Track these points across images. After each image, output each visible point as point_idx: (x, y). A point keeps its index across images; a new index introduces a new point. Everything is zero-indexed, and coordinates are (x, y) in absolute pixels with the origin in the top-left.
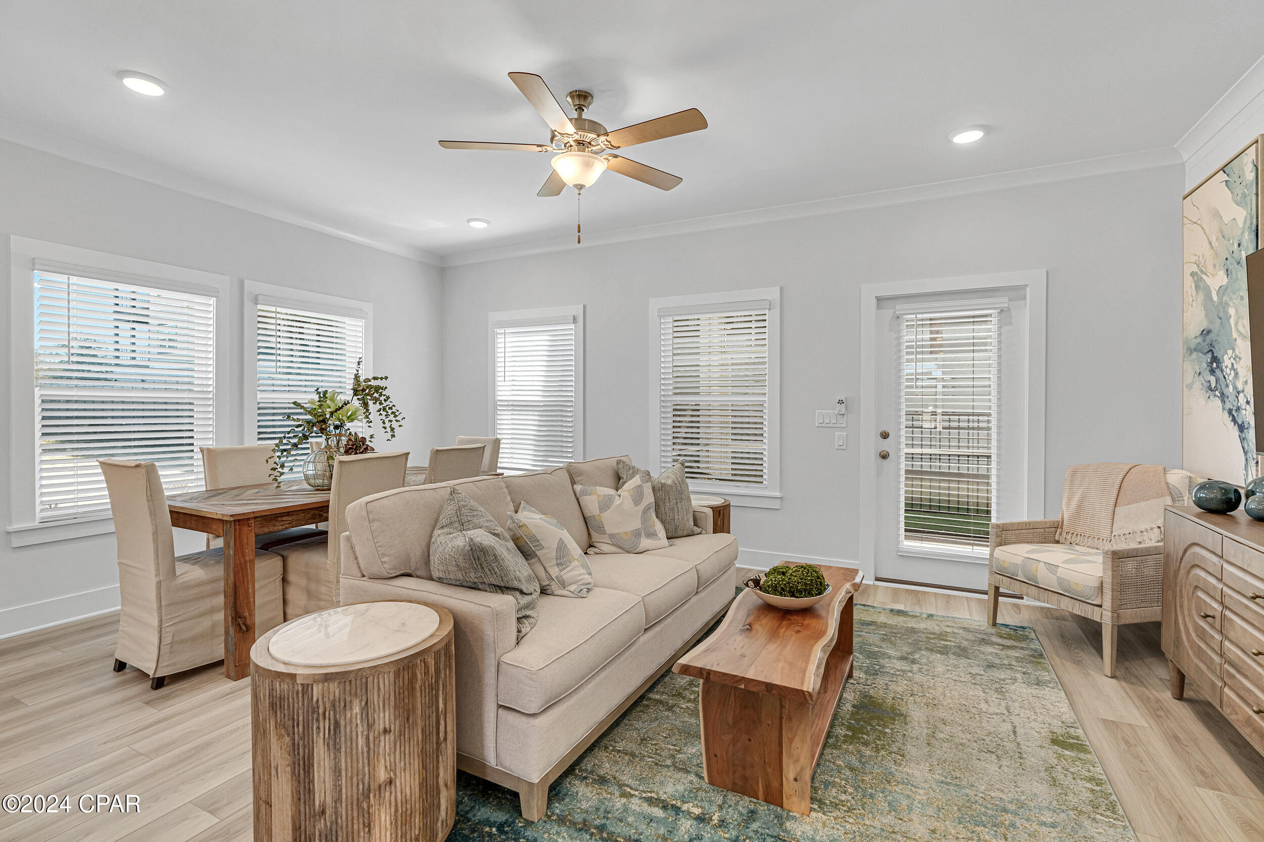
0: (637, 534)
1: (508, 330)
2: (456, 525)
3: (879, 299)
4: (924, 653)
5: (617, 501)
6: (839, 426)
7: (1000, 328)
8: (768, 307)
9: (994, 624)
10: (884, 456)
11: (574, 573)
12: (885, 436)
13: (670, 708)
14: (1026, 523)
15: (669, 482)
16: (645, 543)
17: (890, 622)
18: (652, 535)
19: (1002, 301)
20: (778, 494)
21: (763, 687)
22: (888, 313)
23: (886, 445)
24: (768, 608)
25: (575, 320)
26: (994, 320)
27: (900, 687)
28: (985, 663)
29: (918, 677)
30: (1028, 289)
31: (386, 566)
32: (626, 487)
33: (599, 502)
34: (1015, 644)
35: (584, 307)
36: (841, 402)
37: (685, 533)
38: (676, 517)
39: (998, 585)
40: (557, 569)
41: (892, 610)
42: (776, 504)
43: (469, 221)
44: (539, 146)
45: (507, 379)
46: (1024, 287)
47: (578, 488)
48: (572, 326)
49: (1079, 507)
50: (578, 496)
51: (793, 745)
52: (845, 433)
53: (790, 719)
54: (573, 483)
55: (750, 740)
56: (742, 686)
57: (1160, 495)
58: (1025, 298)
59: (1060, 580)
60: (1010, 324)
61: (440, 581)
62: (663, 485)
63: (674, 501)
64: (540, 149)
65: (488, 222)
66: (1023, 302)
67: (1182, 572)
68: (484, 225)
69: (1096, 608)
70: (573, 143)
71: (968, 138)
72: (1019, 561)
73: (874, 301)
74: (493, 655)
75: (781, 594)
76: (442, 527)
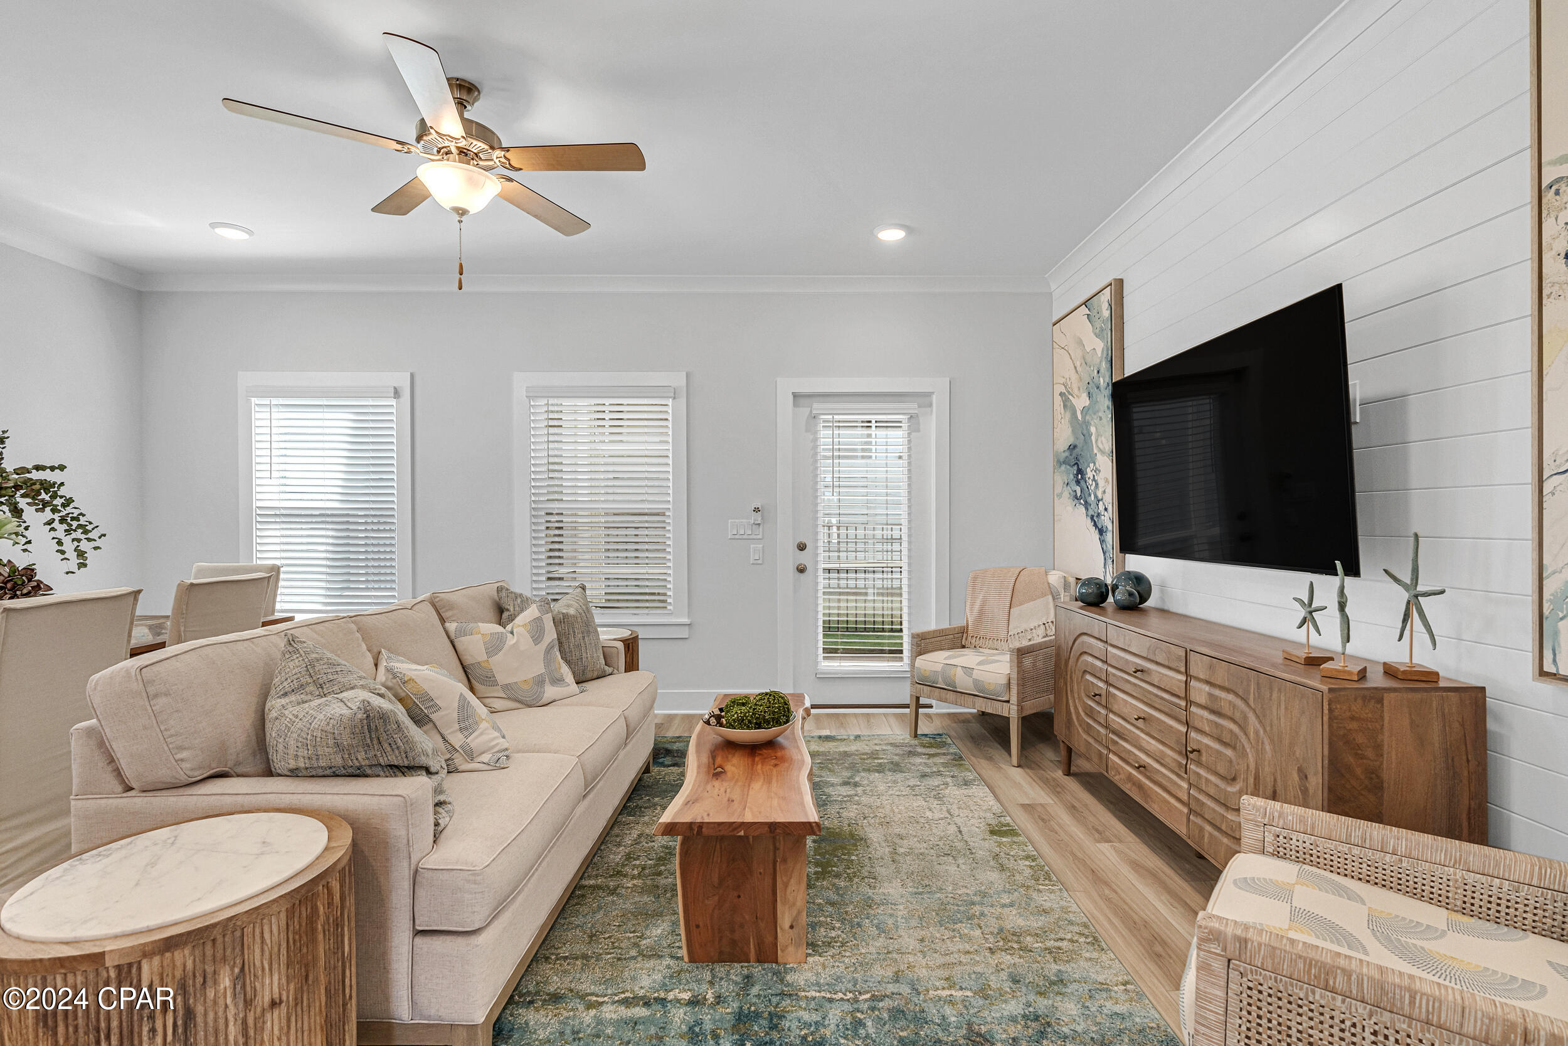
0: (540, 682)
1: (275, 401)
2: (311, 688)
3: (796, 396)
4: (863, 774)
5: (511, 641)
6: (755, 537)
7: (909, 434)
8: (672, 395)
9: (916, 736)
10: (801, 570)
11: (485, 738)
12: (802, 547)
13: (613, 892)
14: (934, 631)
15: (572, 611)
16: (550, 692)
17: (822, 749)
18: (558, 681)
19: (912, 407)
20: (686, 620)
21: (766, 828)
22: (804, 412)
23: (804, 558)
24: (730, 746)
25: (397, 394)
26: (905, 425)
27: (851, 812)
28: (919, 774)
29: (864, 799)
30: (934, 396)
31: (185, 765)
32: (519, 620)
33: (485, 643)
34: (938, 751)
35: (412, 376)
36: (756, 510)
37: (595, 674)
38: (584, 655)
39: (918, 695)
40: (460, 736)
41: (820, 737)
42: (684, 633)
43: (214, 225)
44: (399, 142)
45: (274, 474)
46: (929, 395)
47: (452, 626)
48: (393, 402)
49: (981, 612)
50: (453, 636)
51: (789, 890)
52: (761, 546)
53: (784, 860)
54: (443, 621)
55: (739, 897)
56: (742, 833)
57: (1043, 595)
58: (930, 405)
59: (976, 682)
60: (918, 431)
61: (294, 773)
62: (566, 616)
63: (580, 636)
64: (399, 147)
65: (250, 232)
66: (928, 409)
67: (1072, 662)
68: (245, 236)
69: (1005, 704)
70: (454, 150)
71: (892, 235)
72: (938, 668)
73: (791, 397)
74: (405, 864)
75: (748, 728)
76: (285, 694)
